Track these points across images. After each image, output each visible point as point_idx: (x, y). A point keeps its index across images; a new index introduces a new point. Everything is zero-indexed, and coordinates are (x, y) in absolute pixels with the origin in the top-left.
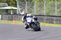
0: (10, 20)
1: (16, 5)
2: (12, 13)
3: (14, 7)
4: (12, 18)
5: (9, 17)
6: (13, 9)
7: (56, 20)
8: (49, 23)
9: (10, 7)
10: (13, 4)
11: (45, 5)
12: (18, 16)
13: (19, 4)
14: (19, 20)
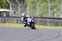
0: (3, 23)
1: (9, 7)
2: (5, 16)
3: (7, 9)
4: (5, 20)
5: (2, 20)
6: (6, 11)
7: (49, 22)
8: (43, 25)
9: (2, 9)
10: (6, 6)
11: (38, 7)
12: (11, 18)
13: (12, 6)
14: (12, 23)
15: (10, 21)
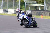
0: (38, 15)
3: (42, 4)
4: (40, 13)
5: (37, 13)
6: (41, 6)
10: (41, 2)
12: (45, 12)
13: (46, 2)
14: (46, 15)
15: (44, 14)
